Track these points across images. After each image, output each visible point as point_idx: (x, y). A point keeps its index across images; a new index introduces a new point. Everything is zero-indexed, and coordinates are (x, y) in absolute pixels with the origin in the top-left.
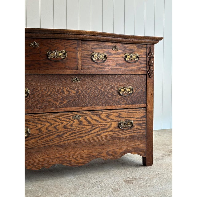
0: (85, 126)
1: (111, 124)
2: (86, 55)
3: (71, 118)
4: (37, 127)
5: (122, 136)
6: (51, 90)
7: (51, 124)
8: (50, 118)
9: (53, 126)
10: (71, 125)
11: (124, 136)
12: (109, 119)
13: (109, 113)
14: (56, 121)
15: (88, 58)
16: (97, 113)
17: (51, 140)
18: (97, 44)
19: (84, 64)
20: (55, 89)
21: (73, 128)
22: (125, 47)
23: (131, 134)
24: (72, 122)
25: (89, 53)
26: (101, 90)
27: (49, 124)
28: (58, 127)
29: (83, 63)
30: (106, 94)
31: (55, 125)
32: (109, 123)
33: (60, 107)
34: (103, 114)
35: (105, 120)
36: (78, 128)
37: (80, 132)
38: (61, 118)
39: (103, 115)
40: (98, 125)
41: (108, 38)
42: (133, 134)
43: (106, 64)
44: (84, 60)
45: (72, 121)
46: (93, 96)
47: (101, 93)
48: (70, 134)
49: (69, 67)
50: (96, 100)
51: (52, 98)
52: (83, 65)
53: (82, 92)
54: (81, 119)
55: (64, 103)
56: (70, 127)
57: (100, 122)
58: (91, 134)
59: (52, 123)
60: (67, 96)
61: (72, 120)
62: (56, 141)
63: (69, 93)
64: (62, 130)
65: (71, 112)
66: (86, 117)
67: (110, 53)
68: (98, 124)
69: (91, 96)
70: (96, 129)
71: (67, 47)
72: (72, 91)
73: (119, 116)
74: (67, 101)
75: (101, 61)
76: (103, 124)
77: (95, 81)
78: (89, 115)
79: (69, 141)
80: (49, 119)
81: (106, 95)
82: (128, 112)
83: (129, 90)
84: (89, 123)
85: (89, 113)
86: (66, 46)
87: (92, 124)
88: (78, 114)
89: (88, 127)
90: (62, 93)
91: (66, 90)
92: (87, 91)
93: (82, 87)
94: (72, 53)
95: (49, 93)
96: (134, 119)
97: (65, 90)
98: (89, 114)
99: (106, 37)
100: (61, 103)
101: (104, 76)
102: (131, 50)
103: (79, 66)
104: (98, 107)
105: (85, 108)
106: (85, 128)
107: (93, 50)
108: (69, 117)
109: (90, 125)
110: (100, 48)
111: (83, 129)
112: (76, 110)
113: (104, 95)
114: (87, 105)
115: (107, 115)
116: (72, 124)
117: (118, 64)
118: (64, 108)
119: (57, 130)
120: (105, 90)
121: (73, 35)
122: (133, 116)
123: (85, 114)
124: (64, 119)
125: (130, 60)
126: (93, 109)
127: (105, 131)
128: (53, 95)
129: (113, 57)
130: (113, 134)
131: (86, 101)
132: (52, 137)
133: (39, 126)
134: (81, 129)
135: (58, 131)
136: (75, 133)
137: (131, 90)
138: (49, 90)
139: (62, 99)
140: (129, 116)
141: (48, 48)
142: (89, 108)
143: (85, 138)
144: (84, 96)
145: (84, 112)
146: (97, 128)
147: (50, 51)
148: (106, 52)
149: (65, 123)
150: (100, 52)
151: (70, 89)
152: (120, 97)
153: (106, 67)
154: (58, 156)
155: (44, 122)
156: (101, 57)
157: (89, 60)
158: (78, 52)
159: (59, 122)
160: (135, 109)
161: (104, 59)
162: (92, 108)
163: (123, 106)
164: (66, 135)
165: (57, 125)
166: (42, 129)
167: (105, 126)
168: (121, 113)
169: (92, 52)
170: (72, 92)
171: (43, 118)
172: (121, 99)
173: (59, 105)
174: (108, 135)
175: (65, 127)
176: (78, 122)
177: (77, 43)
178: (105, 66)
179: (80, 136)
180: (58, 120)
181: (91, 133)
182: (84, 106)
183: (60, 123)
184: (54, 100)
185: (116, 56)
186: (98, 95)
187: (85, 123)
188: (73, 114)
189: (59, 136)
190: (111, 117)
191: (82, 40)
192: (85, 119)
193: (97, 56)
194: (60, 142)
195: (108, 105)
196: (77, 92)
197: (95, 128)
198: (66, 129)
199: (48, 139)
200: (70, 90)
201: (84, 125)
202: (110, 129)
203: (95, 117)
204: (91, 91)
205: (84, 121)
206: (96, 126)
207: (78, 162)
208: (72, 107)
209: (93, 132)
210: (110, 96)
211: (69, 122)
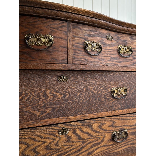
0: (74, 144)
1: (105, 136)
2: (78, 43)
3: (57, 134)
5: (116, 151)
6: (29, 94)
7: (29, 146)
8: (26, 137)
9: (31, 148)
10: (57, 144)
11: (118, 150)
12: (102, 129)
13: (102, 122)
14: (35, 140)
15: (80, 47)
16: (88, 124)
18: (91, 29)
19: (76, 56)
20: (35, 92)
21: (59, 147)
22: (118, 37)
23: (125, 147)
24: (57, 139)
25: (82, 41)
26: (93, 92)
27: (26, 146)
28: (38, 148)
29: (74, 54)
30: (99, 96)
31: (34, 146)
32: (102, 135)
33: (42, 119)
34: (95, 124)
35: (98, 132)
36: (66, 147)
37: (68, 152)
38: (42, 134)
39: (95, 126)
40: (89, 140)
41: (105, 22)
42: (127, 147)
43: (100, 57)
44: (75, 50)
45: (57, 137)
46: (84, 100)
47: (93, 96)
49: (56, 60)
50: (87, 106)
51: (31, 105)
52: (75, 58)
53: (70, 95)
54: (70, 134)
55: (48, 112)
56: (55, 147)
57: (92, 136)
58: (82, 153)
59: (30, 143)
60: (52, 102)
61: (58, 135)
64: (44, 152)
65: (56, 124)
66: (76, 131)
67: (104, 43)
68: (89, 138)
69: (82, 101)
70: (88, 146)
71: (54, 31)
72: (58, 94)
73: (112, 126)
74: (51, 109)
75: (96, 53)
76: (96, 137)
77: (86, 80)
78: (79, 127)
80: (25, 139)
81: (99, 99)
82: (122, 119)
83: (123, 91)
84: (79, 137)
85: (78, 123)
86: (53, 29)
87: (82, 139)
88: (65, 127)
89: (78, 144)
90: (44, 98)
91: (50, 93)
92: (76, 94)
93: (71, 88)
94: (60, 39)
95: (26, 98)
96: (128, 128)
97: (48, 93)
98: (79, 125)
99: (102, 21)
101: (96, 73)
102: (124, 41)
103: (70, 58)
104: (89, 115)
105: (74, 118)
106: (74, 145)
107: (86, 37)
108: (54, 132)
109: (80, 140)
110: (94, 35)
111: (71, 148)
112: (62, 122)
113: (96, 99)
114: (76, 114)
115: (100, 124)
116: (58, 142)
117: (112, 58)
118: (46, 120)
119: (38, 153)
120: (98, 92)
121: (63, 13)
122: (127, 124)
123: (74, 125)
124: (47, 136)
125: (124, 53)
126: (84, 118)
127: (98, 146)
128: (32, 101)
129: (107, 49)
130: (107, 149)
131: (75, 108)
134: (69, 148)
137: (125, 90)
138: (26, 94)
139: (44, 107)
140: (123, 124)
141: (27, 30)
142: (79, 117)
144: (73, 101)
145: (73, 123)
146: (88, 143)
147: (30, 34)
148: (100, 41)
149: (49, 141)
150: (95, 41)
151: (55, 91)
152: (114, 100)
153: (101, 62)
156: (96, 47)
157: (81, 51)
158: (69, 39)
159: (40, 141)
160: (129, 115)
161: (99, 51)
162: (83, 116)
163: (117, 112)
165: (38, 146)
167: (97, 140)
168: (115, 120)
169: (86, 39)
170: (57, 96)
172: (114, 103)
173: (40, 116)
174: (101, 151)
175: (48, 148)
176: (65, 139)
177: (67, 26)
178: (99, 60)
180: (38, 138)
181: (81, 151)
182: (73, 115)
183: (41, 143)
184: (33, 108)
185: (110, 48)
186: (90, 99)
187: (74, 138)
188: (59, 127)
190: (104, 127)
192: (74, 132)
193: (91, 45)
195: (100, 112)
196: (65, 95)
197: (85, 144)
198: (50, 151)
200: (55, 93)
201: (73, 142)
202: (103, 144)
203: (85, 129)
204: (81, 94)
205: (73, 135)
206: (87, 141)
208: (58, 117)
209: (84, 149)
210: (103, 100)
211: (54, 140)
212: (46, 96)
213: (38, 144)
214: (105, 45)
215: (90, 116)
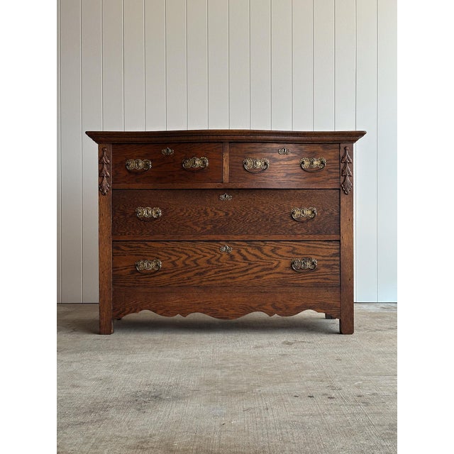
0: (238, 263)
1: (280, 262)
2: (235, 162)
3: (218, 250)
4: (170, 258)
5: (297, 282)
6: (190, 211)
7: (190, 257)
8: (188, 248)
9: (192, 259)
10: (218, 260)
11: (300, 282)
12: (277, 254)
13: (276, 246)
14: (195, 253)
15: (239, 166)
16: (257, 246)
17: (189, 278)
18: (253, 146)
19: (233, 175)
20: (196, 209)
21: (220, 264)
22: (301, 149)
23: (313, 281)
24: (219, 256)
25: (240, 159)
26: (263, 212)
27: (187, 256)
28: (199, 261)
29: (231, 173)
30: (271, 217)
31: (194, 258)
32: (276, 260)
33: (202, 234)
34: (266, 247)
35: (270, 256)
36: (228, 265)
37: (231, 270)
38: (203, 249)
39: (267, 249)
40: (258, 263)
42: (317, 281)
43: (266, 174)
44: (233, 169)
45: (218, 254)
46: (251, 220)
47: (263, 217)
48: (216, 273)
49: (210, 179)
50: (255, 226)
51: (192, 221)
52: (232, 177)
53: (234, 214)
54: (233, 253)
55: (208, 228)
56: (215, 263)
57: (261, 259)
58: (248, 274)
59: (191, 255)
60: (213, 219)
61: (219, 252)
62: (196, 280)
63: (215, 215)
64: (205, 265)
65: (217, 241)
66: (241, 250)
67: (274, 158)
69: (248, 221)
70: (255, 268)
72: (219, 212)
73: (292, 252)
74: (212, 226)
75: (260, 170)
76: (267, 261)
77: (254, 199)
78: (244, 247)
79: (213, 282)
80: (186, 250)
81: (272, 220)
82: (308, 246)
83: (309, 212)
84: (245, 259)
85: (244, 244)
86: (208, 152)
87: (249, 260)
88: (227, 245)
89: (244, 264)
90: (204, 215)
91: (211, 211)
92: (241, 213)
93: (234, 207)
94: (215, 160)
95: (187, 214)
96: (318, 258)
97: (209, 210)
100: (203, 228)
101: (268, 191)
102: (312, 153)
103: (226, 178)
105: (239, 237)
106: (238, 265)
107: (246, 155)
108: (215, 248)
109: (246, 261)
110: (257, 152)
111: (235, 267)
112: (224, 239)
113: (267, 220)
114: (241, 233)
115: (273, 248)
116: (219, 259)
117: (288, 174)
118: (207, 236)
119: (198, 265)
120: (270, 212)
122: (316, 253)
123: (238, 245)
124: (208, 251)
125: (311, 167)
126: (250, 239)
127: (270, 272)
128: (193, 217)
129: (281, 165)
130: (284, 277)
131: (239, 228)
132: (189, 274)
133: (174, 258)
134: (232, 266)
135: (199, 267)
136: (223, 271)
137: (313, 212)
138: (187, 211)
139: (205, 223)
140: (310, 253)
141: (184, 155)
142: (246, 237)
143: (238, 280)
144: (237, 220)
145: (237, 243)
146: (257, 266)
147: (187, 159)
148: (267, 157)
149: (209, 256)
150: (258, 157)
151: (216, 209)
152: (294, 223)
153: (268, 179)
154: (198, 302)
155: (180, 253)
156: (260, 164)
157: (239, 170)
158: (224, 159)
159: (200, 254)
160: (320, 242)
161: (264, 167)
162: (249, 237)
163: (300, 237)
164: (209, 273)
165: (198, 259)
166: (177, 263)
167: (269, 265)
168: (296, 246)
169: (245, 158)
170: (218, 214)
171: (179, 248)
172: (295, 226)
173: (200, 231)
174: (274, 278)
175: (208, 262)
176: (227, 256)
177: (223, 147)
178: (265, 177)
179: (230, 276)
180: (199, 252)
182: (236, 234)
183: (201, 256)
184: (193, 224)
185: (286, 163)
186: (259, 219)
187: (238, 258)
188: (220, 244)
189: (200, 274)
190: (279, 252)
191: (230, 142)
192: (239, 252)
193: (252, 163)
194: (201, 282)
195: (273, 234)
196: (227, 214)
197: (253, 266)
198: (211, 265)
199: (185, 276)
200: (216, 211)
201: (237, 261)
202: (278, 270)
203: (253, 251)
204: (247, 213)
205: (237, 255)
206: (255, 263)
207: (227, 313)
208: (219, 234)
209: (250, 272)
210: (278, 221)
211: (215, 256)
212: (206, 213)
213: (198, 256)
214: (275, 160)
215: (259, 237)
